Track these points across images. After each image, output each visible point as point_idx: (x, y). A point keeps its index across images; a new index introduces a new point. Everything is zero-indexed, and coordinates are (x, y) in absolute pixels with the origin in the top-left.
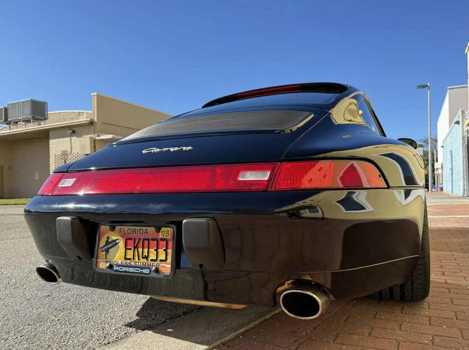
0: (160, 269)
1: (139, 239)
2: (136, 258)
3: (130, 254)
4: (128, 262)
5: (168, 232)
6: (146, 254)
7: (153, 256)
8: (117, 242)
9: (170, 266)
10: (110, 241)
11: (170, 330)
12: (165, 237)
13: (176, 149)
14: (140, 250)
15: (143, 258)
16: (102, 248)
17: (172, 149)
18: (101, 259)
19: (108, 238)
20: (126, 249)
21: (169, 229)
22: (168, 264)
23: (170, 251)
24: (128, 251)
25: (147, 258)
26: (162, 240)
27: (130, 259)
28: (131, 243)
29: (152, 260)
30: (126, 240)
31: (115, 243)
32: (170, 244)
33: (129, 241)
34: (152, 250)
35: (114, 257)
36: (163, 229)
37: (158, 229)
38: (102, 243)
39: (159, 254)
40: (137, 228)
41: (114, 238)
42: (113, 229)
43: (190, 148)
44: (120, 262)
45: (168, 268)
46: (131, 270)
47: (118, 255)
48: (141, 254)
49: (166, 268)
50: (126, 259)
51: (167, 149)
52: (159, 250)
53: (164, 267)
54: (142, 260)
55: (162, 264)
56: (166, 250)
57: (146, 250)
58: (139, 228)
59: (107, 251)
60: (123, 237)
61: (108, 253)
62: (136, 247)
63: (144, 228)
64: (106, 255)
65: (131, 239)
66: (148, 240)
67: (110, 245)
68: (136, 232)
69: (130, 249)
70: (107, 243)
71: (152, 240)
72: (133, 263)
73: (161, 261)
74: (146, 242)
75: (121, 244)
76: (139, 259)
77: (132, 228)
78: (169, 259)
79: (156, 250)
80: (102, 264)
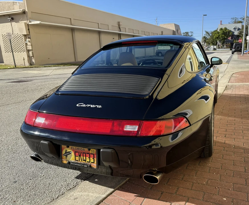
0: (92, 165)
1: (81, 153)
3: (77, 158)
4: (77, 161)
5: (93, 151)
6: (84, 159)
7: (88, 160)
8: (71, 152)
9: (96, 165)
10: (67, 152)
11: (96, 180)
12: (93, 153)
13: (94, 106)
14: (82, 157)
15: (83, 160)
16: (64, 154)
17: (92, 106)
18: (64, 159)
19: (66, 150)
20: (75, 156)
21: (94, 150)
22: (95, 164)
23: (95, 159)
24: (76, 157)
25: (85, 161)
26: (91, 154)
27: (78, 160)
28: (77, 154)
29: (87, 162)
30: (75, 152)
31: (69, 153)
32: (95, 156)
33: (76, 153)
34: (87, 158)
35: (70, 159)
36: (91, 149)
37: (89, 150)
38: (64, 152)
39: (91, 160)
41: (69, 151)
42: (68, 147)
43: (100, 107)
44: (73, 161)
45: (95, 166)
46: (79, 165)
47: (71, 158)
50: (75, 160)
51: (89, 105)
52: (91, 158)
53: (93, 165)
54: (83, 161)
55: (92, 164)
56: (93, 158)
57: (84, 157)
58: (81, 148)
59: (66, 156)
60: (73, 151)
61: (67, 157)
62: (80, 156)
63: (83, 148)
64: (66, 158)
65: (77, 152)
66: (85, 153)
67: (68, 154)
68: (79, 149)
69: (77, 156)
70: (66, 152)
71: (87, 153)
72: (79, 162)
73: (92, 162)
75: (73, 154)
76: (82, 161)
77: (77, 147)
78: (95, 162)
79: (89, 158)
80: (65, 161)
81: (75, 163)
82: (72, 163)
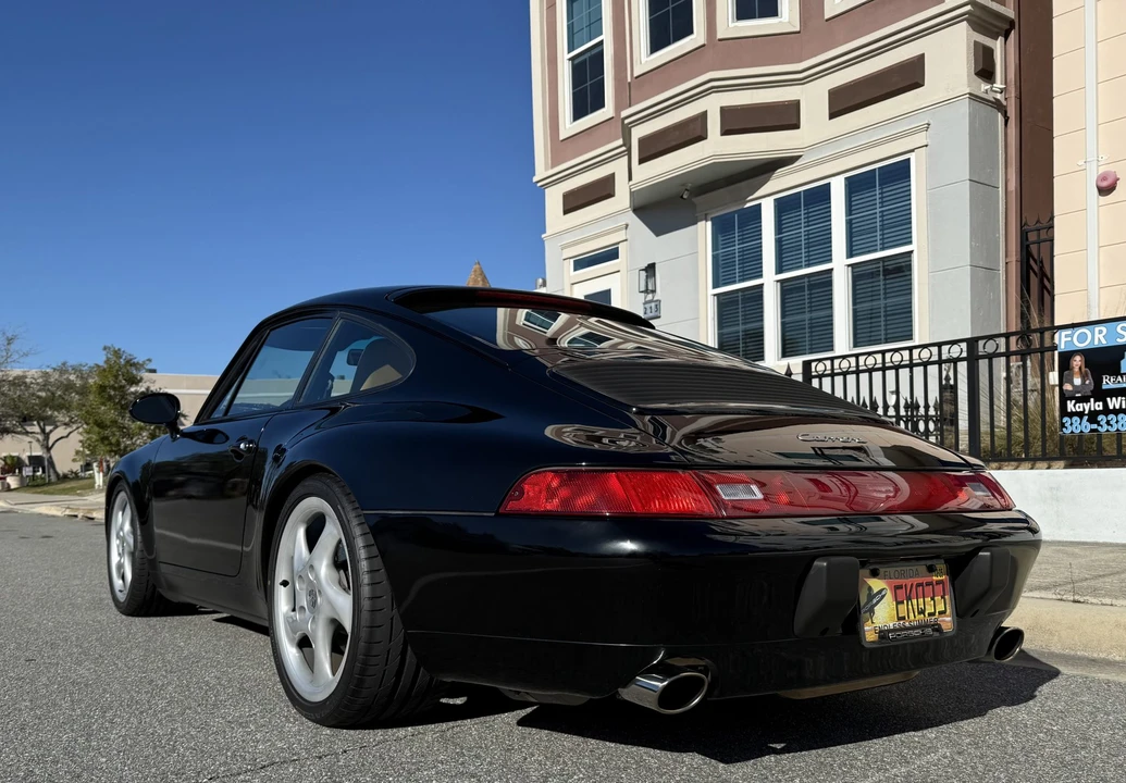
0: (941, 624)
1: (912, 586)
2: (911, 615)
3: (903, 609)
4: (901, 623)
5: (941, 570)
6: (921, 605)
7: (929, 609)
8: (883, 593)
9: (949, 619)
10: (872, 593)
12: (940, 578)
14: (915, 601)
15: (919, 613)
16: (864, 607)
18: (866, 625)
19: (870, 589)
20: (897, 603)
21: (942, 566)
22: (948, 616)
23: (947, 597)
24: (899, 607)
25: (922, 612)
26: (938, 583)
27: (903, 618)
28: (901, 593)
29: (928, 614)
30: (896, 588)
31: (879, 597)
32: (947, 587)
33: (898, 591)
34: (928, 600)
35: (883, 619)
36: (937, 567)
38: (864, 598)
39: (937, 604)
40: (904, 568)
41: (879, 588)
42: (875, 574)
44: (891, 625)
45: (949, 622)
47: (886, 615)
48: (915, 607)
49: (947, 623)
50: (900, 619)
52: (937, 598)
53: (944, 621)
54: (917, 617)
55: (942, 617)
56: (943, 597)
57: (921, 600)
58: (909, 568)
59: (871, 611)
60: (889, 585)
61: (873, 613)
62: (909, 599)
63: (914, 569)
64: (871, 618)
65: (901, 587)
66: (922, 585)
67: (873, 601)
68: (907, 575)
69: (902, 602)
70: (869, 597)
71: (928, 584)
72: (907, 624)
73: (940, 613)
74: (922, 589)
75: (889, 597)
76: (914, 616)
77: (899, 569)
78: (949, 609)
79: (933, 599)
80: (870, 634)
81: (901, 629)
82: (889, 631)
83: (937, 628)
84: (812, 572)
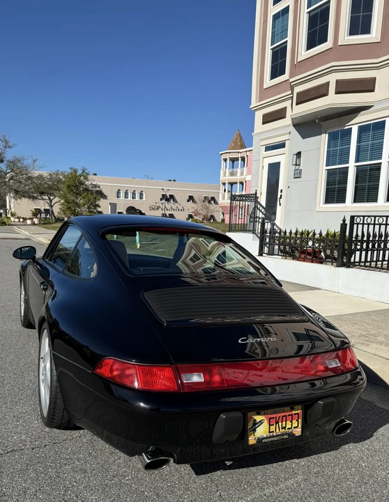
0: (293, 433)
1: (279, 417)
2: (278, 430)
3: (273, 428)
4: (272, 434)
5: (298, 408)
6: (284, 425)
7: (289, 426)
8: (262, 422)
10: (256, 422)
14: (280, 424)
15: (282, 429)
16: (251, 428)
18: (251, 436)
19: (255, 420)
20: (270, 425)
21: (299, 406)
22: (299, 429)
23: (300, 420)
24: (271, 427)
25: (285, 428)
26: (295, 414)
27: (273, 432)
28: (273, 421)
29: (288, 429)
31: (260, 423)
32: (301, 415)
33: (271, 420)
34: (288, 422)
35: (261, 433)
36: (295, 407)
37: (292, 408)
38: (250, 425)
39: (293, 424)
40: (277, 409)
41: (260, 419)
42: (258, 414)
44: (265, 436)
46: (276, 439)
48: (280, 426)
49: (298, 432)
50: (270, 432)
53: (296, 431)
56: (297, 420)
57: (284, 423)
58: (279, 409)
60: (266, 417)
61: (256, 431)
62: (277, 423)
63: (282, 409)
64: (254, 433)
65: (273, 418)
66: (285, 416)
67: (257, 426)
68: (277, 412)
69: (273, 425)
70: (254, 424)
72: (275, 434)
73: (295, 428)
74: (285, 418)
75: (266, 423)
77: (273, 410)
78: (300, 426)
79: (291, 422)
80: (252, 440)
81: (270, 437)
82: (264, 438)
83: (291, 435)
84: (219, 419)
